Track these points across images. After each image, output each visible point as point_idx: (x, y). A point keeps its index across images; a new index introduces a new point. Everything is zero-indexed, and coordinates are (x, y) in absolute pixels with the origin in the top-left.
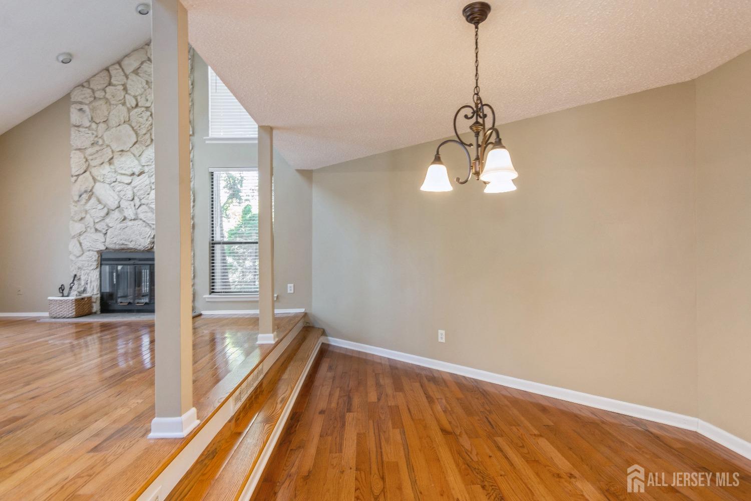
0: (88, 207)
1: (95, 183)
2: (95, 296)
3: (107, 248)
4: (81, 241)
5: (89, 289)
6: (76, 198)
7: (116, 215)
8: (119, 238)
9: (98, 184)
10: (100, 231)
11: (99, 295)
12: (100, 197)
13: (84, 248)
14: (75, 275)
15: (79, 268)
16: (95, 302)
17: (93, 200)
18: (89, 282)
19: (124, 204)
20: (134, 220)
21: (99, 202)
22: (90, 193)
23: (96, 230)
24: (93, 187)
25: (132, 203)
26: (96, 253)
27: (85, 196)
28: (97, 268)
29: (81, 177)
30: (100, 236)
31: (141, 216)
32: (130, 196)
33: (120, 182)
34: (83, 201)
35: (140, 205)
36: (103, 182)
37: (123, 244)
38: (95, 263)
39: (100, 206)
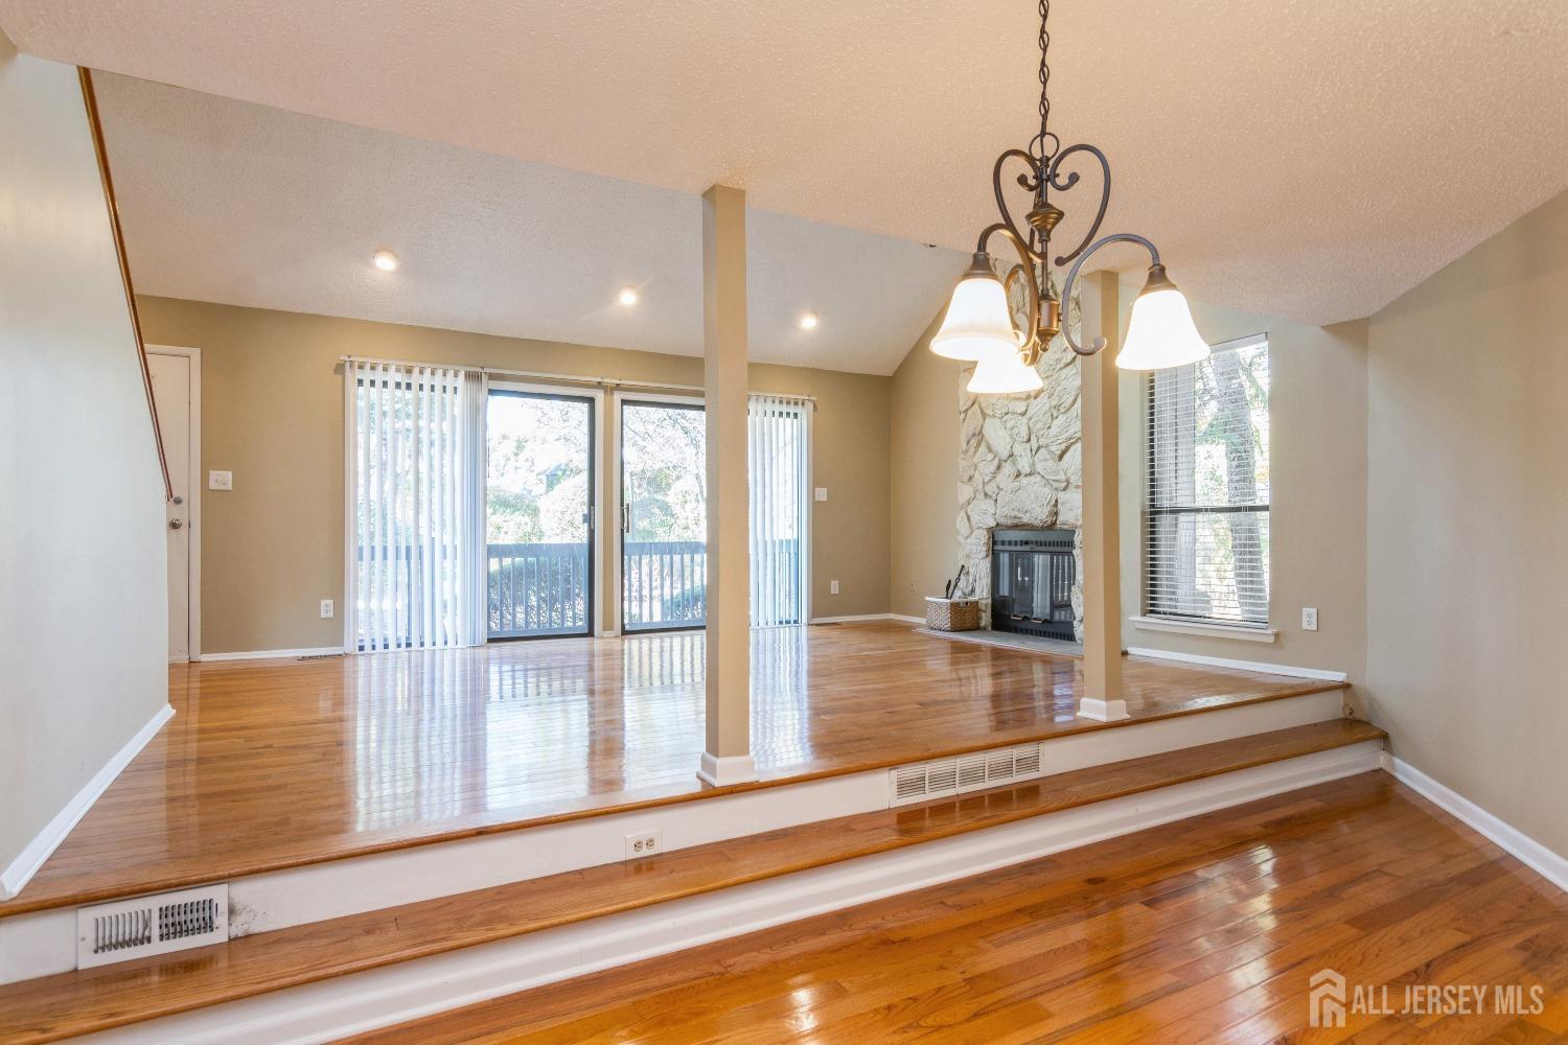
0: (975, 460)
1: (984, 419)
2: (984, 602)
3: (997, 524)
4: (969, 513)
5: (978, 591)
6: (964, 447)
7: (1008, 468)
8: (1011, 506)
9: (987, 420)
10: (991, 497)
11: (990, 601)
12: (990, 442)
13: (973, 524)
14: (963, 566)
15: (968, 556)
16: (985, 611)
17: (983, 448)
18: (977, 578)
19: (1018, 449)
20: (1030, 474)
21: (990, 449)
22: (980, 436)
23: (986, 495)
24: (982, 426)
25: (1028, 446)
26: (985, 532)
27: (973, 442)
28: (987, 556)
29: (969, 412)
30: (988, 505)
31: (1039, 468)
32: (1024, 434)
33: (1013, 413)
34: (973, 449)
35: (1038, 449)
36: (994, 416)
37: (1015, 517)
38: (984, 549)
39: (991, 456)
